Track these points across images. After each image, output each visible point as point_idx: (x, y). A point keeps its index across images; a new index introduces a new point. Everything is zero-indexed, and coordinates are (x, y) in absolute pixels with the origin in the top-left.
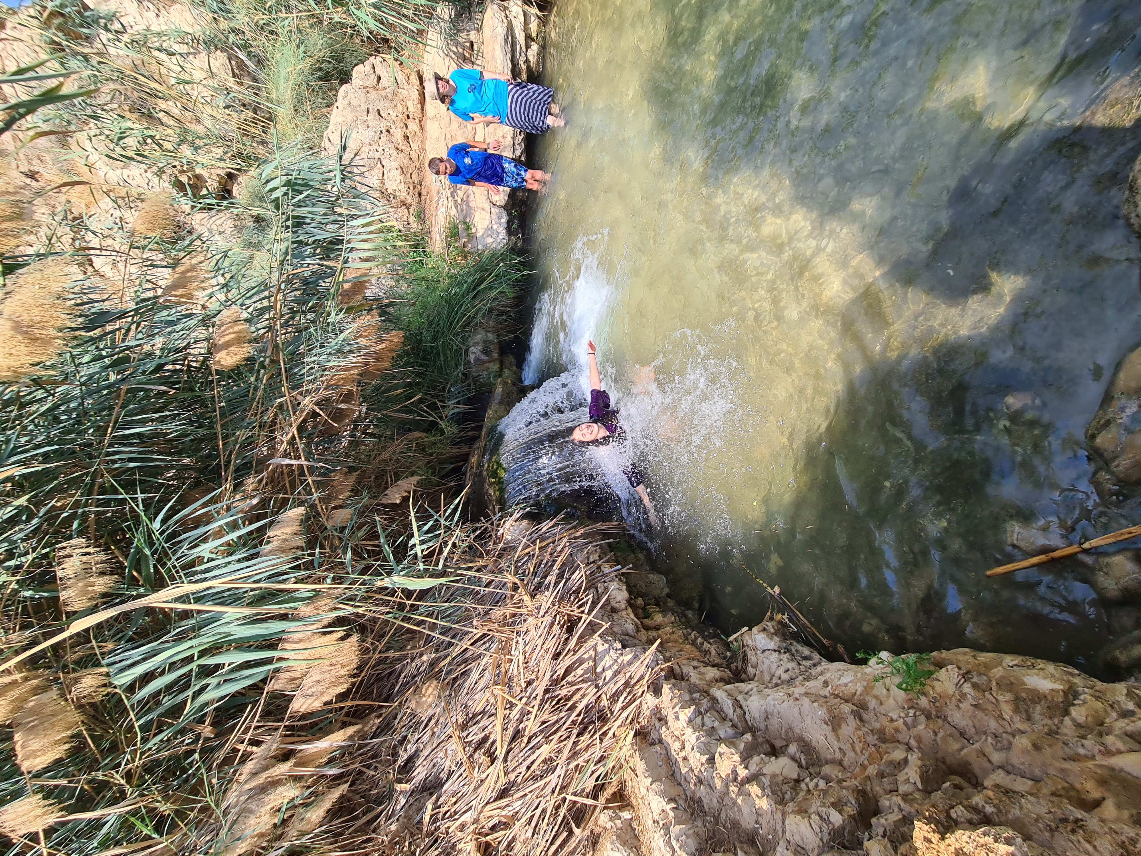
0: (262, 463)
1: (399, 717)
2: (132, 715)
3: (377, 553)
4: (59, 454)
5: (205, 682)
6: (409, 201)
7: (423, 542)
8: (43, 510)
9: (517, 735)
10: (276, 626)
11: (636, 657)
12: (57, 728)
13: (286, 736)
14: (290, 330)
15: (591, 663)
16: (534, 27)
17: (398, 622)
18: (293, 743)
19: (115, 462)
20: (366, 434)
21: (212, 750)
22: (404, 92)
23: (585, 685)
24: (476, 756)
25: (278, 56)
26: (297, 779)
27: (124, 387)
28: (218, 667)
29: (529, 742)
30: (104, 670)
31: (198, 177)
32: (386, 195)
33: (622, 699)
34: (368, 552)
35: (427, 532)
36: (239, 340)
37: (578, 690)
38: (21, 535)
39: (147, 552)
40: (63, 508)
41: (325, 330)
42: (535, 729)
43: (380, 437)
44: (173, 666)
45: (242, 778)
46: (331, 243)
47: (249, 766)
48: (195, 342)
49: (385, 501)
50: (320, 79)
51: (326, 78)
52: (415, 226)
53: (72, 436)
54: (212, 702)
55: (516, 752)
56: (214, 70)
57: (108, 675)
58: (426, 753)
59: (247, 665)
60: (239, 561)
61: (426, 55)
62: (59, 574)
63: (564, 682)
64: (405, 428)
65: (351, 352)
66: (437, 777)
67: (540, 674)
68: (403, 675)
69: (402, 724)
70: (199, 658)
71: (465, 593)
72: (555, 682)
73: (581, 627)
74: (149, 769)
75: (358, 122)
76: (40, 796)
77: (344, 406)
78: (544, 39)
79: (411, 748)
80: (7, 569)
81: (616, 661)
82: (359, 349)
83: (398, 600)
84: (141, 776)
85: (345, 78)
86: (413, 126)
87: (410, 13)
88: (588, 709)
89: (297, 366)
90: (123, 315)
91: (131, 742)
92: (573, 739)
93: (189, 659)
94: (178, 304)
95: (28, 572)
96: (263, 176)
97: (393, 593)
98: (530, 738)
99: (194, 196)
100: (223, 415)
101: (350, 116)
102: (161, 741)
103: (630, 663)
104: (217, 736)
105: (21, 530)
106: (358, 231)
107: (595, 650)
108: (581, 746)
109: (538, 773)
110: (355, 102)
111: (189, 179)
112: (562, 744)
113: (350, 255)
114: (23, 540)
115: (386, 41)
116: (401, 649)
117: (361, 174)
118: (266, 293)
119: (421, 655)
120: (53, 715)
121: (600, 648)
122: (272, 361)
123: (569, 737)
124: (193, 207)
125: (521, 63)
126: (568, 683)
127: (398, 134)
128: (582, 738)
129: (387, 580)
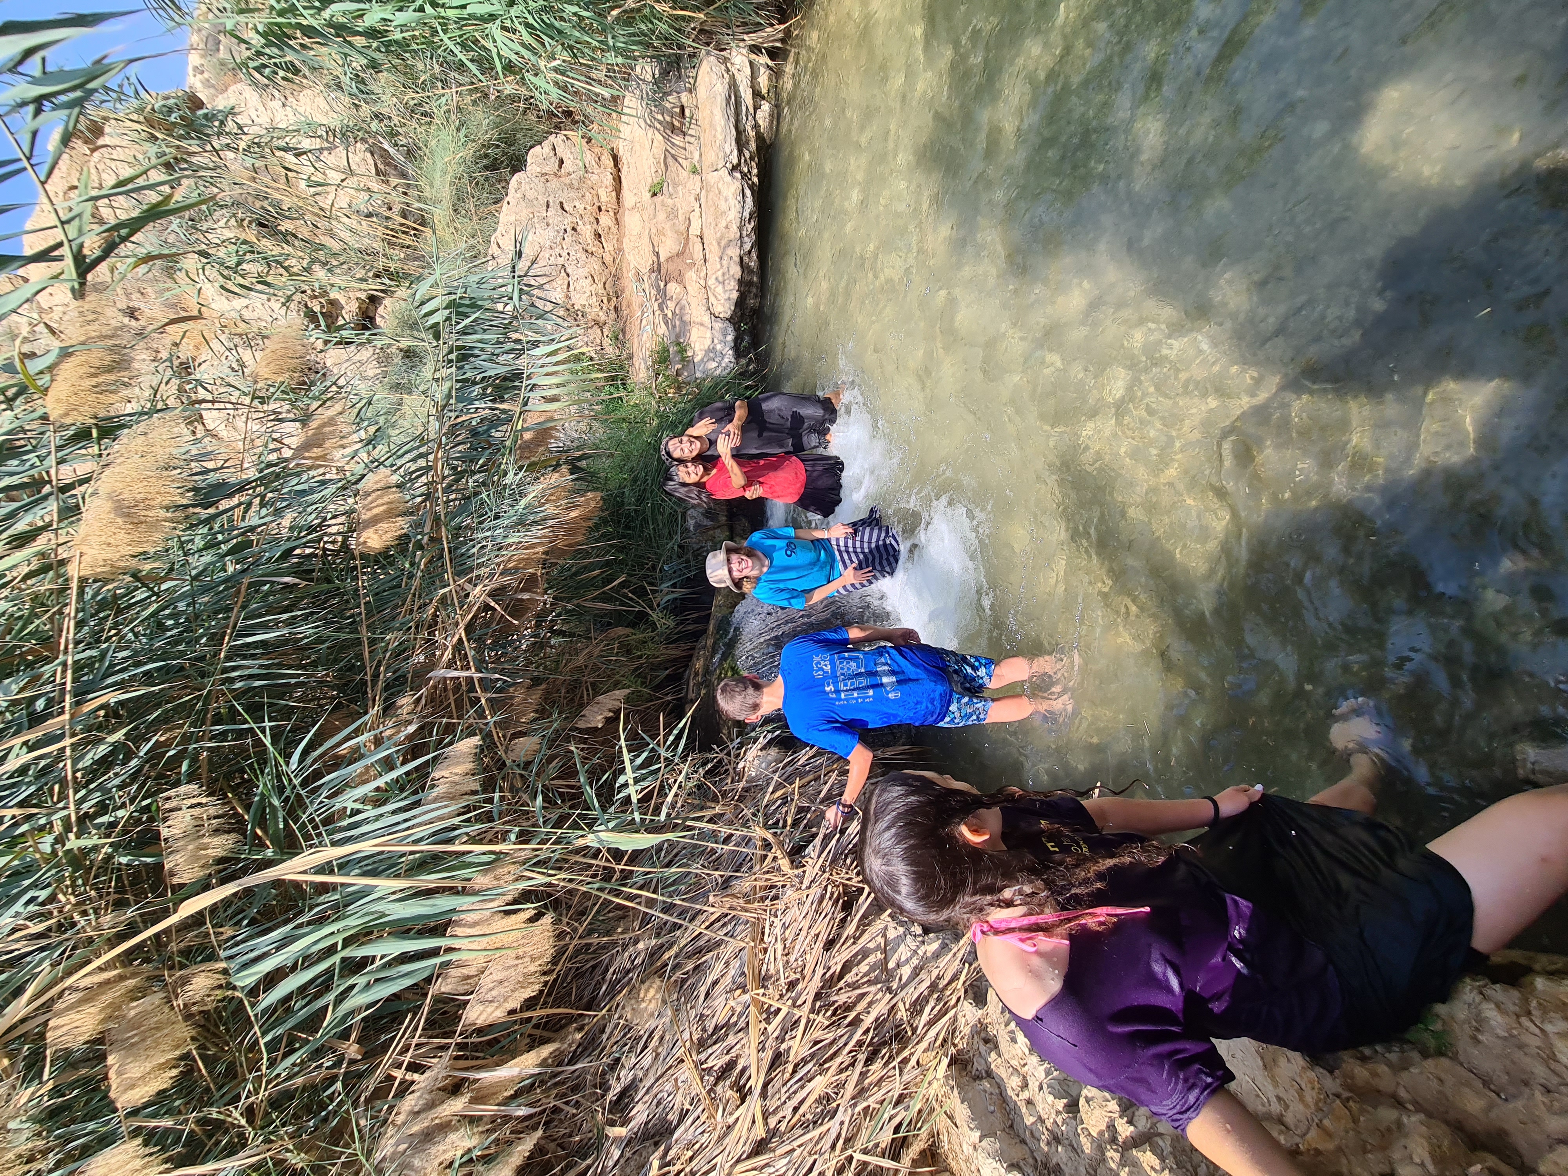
0: (421, 675)
1: (608, 1030)
2: (256, 1028)
3: (575, 798)
4: (166, 673)
5: (351, 982)
6: (603, 317)
7: (636, 781)
8: (145, 749)
9: (778, 1059)
10: (443, 903)
11: (944, 947)
12: (162, 1047)
13: (457, 1058)
14: (452, 497)
15: (880, 956)
16: (763, 81)
17: (604, 896)
18: (466, 1069)
19: (232, 680)
20: (553, 632)
21: (360, 1076)
22: (594, 177)
23: (873, 989)
24: (719, 1089)
25: (433, 143)
26: (473, 1120)
27: (246, 581)
28: (366, 961)
29: (794, 1072)
30: (223, 965)
31: (333, 303)
32: (573, 314)
33: (927, 1010)
34: (561, 795)
35: (641, 767)
36: (390, 514)
37: (863, 995)
38: (117, 781)
39: (276, 802)
40: (167, 744)
41: (500, 495)
42: (805, 1052)
43: (572, 635)
44: (307, 960)
45: (400, 1119)
46: (505, 379)
47: (410, 1102)
48: (334, 517)
49: (581, 725)
50: (486, 168)
51: (493, 166)
52: (611, 351)
53: (181, 648)
54: (359, 1010)
55: (777, 1086)
56: (353, 167)
57: (225, 972)
58: (648, 1083)
59: (405, 958)
60: (394, 812)
61: (622, 127)
62: (165, 832)
63: (841, 984)
64: (605, 622)
65: (535, 523)
66: (664, 1120)
67: (808, 971)
68: (611, 970)
69: (613, 1040)
70: (343, 948)
71: (695, 853)
72: (830, 982)
73: (864, 903)
74: (276, 1103)
75: (536, 220)
76: (139, 1140)
77: (526, 596)
78: (777, 94)
79: (626, 1076)
80: (98, 827)
81: (915, 952)
82: (545, 519)
83: (603, 863)
84: (267, 1114)
85: (517, 164)
86: (606, 220)
87: (601, 75)
88: (879, 1023)
89: (465, 543)
90: (241, 488)
91: (254, 1065)
92: (859, 1067)
93: (331, 950)
94: (310, 468)
95: (125, 832)
96: (418, 297)
97: (596, 854)
98: (796, 1066)
99: (328, 326)
100: (369, 614)
101: (525, 213)
102: (294, 1065)
103: (937, 956)
104: (366, 1056)
105: (116, 775)
106: (541, 362)
107: (884, 936)
108: (872, 1079)
109: (809, 1116)
110: (531, 194)
111: (323, 307)
112: (843, 1076)
113: (531, 394)
114: (120, 787)
115: (569, 114)
116: (608, 933)
117: (541, 287)
118: (423, 450)
119: (636, 942)
120: (157, 1029)
121: (892, 934)
122: (432, 539)
123: (852, 1065)
124: (326, 342)
125: (749, 128)
126: (848, 985)
127: (587, 231)
128: (872, 1068)
129: (591, 836)
